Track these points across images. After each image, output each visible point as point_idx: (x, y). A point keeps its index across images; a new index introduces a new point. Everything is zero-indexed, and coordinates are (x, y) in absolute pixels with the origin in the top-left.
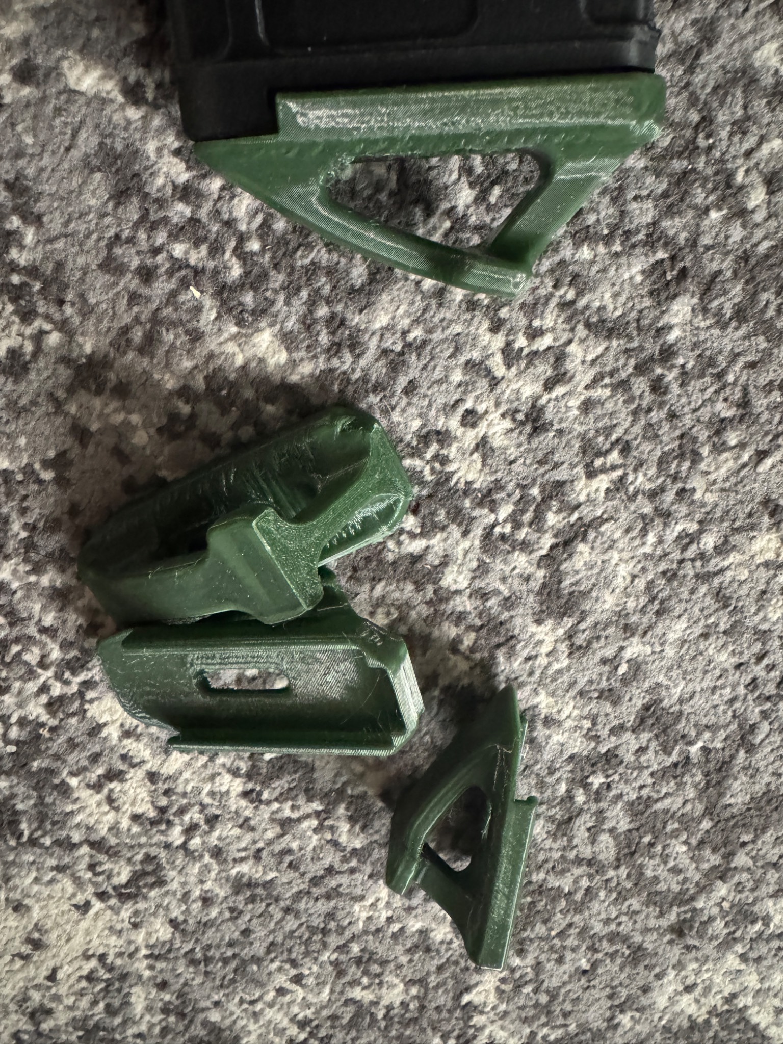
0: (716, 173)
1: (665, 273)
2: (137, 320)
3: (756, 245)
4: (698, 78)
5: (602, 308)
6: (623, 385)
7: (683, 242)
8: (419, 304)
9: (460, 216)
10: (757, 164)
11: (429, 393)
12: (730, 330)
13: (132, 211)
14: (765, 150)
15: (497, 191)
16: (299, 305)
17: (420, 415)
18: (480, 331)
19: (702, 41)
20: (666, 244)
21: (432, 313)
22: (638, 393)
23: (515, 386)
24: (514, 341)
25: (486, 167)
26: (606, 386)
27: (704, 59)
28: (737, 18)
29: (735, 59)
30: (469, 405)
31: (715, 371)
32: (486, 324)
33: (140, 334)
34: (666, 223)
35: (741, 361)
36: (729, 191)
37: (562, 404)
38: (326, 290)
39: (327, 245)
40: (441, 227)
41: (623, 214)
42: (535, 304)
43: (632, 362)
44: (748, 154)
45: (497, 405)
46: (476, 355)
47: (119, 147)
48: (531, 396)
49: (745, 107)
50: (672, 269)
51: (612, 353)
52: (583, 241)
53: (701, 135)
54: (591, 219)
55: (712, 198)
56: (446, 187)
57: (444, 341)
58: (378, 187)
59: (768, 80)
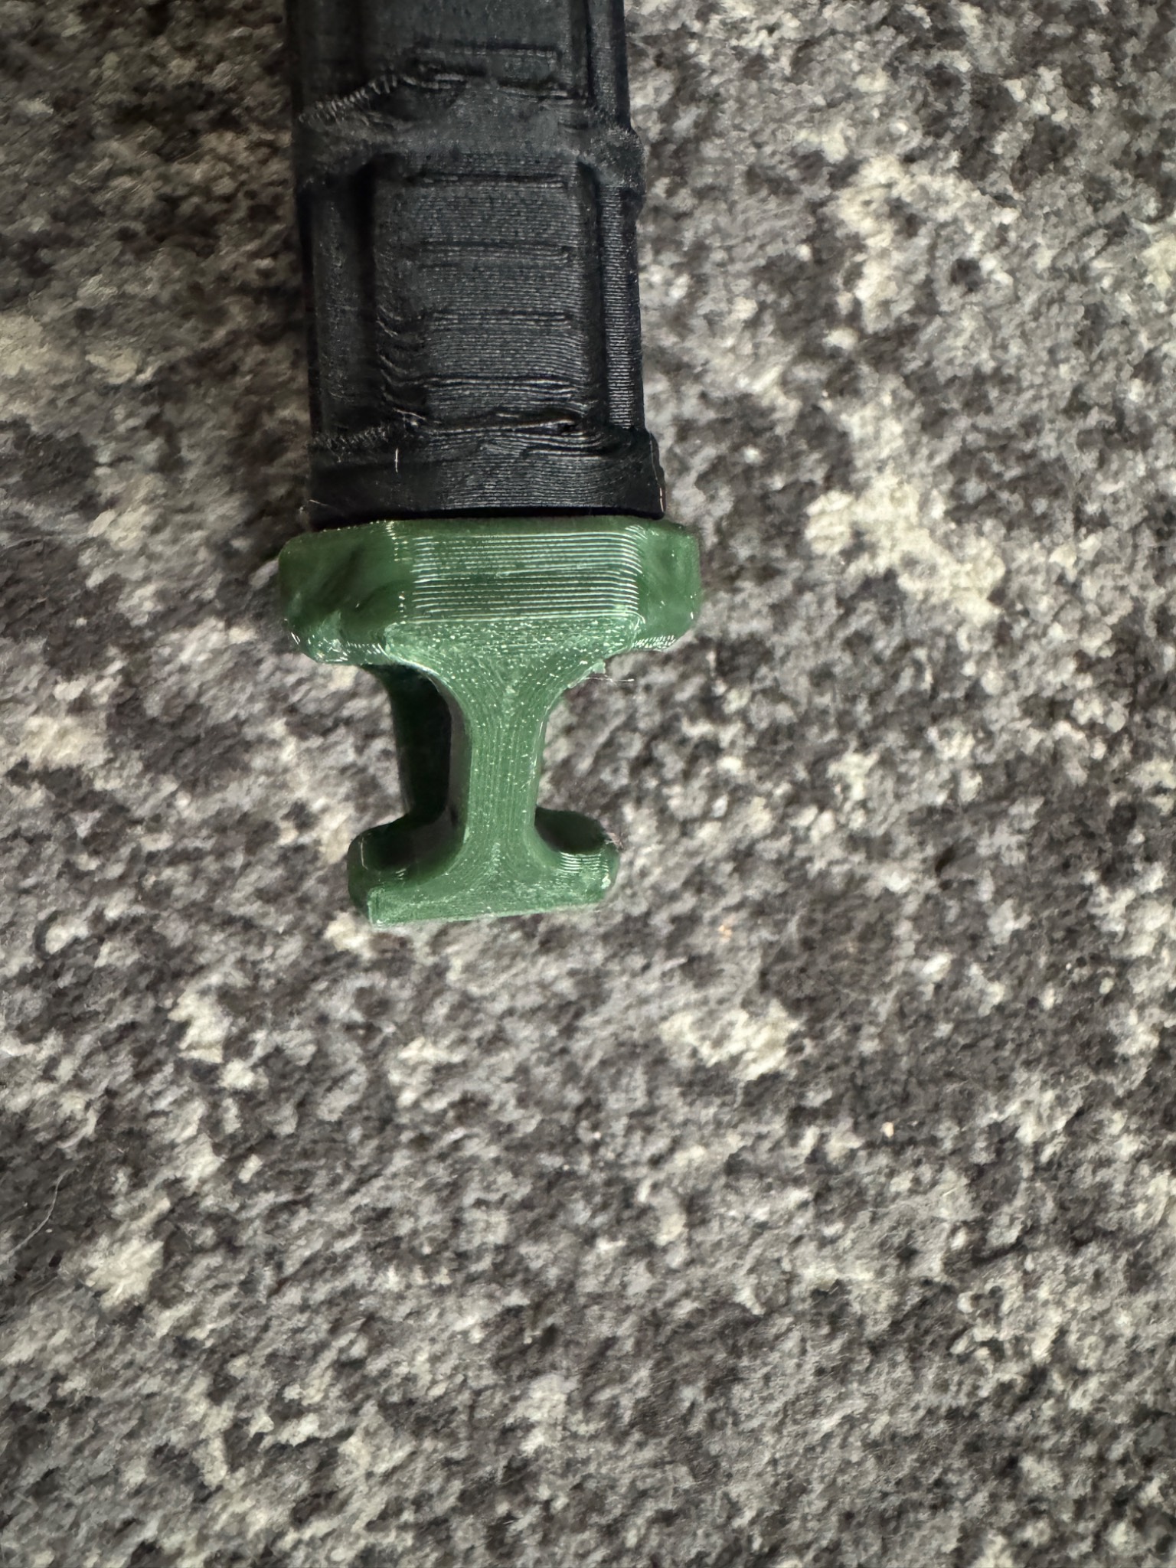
0: (609, 1183)
3: (671, 1304)
5: (410, 1379)
6: (434, 1530)
7: (553, 1284)
11: (79, 1500)
12: (628, 1447)
18: (191, 1395)
19: (583, 997)
20: (526, 1284)
21: (111, 1351)
22: (463, 1546)
23: (238, 1508)
24: (247, 1422)
26: (404, 1527)
27: (588, 1021)
28: (634, 975)
30: (149, 1532)
31: (604, 1521)
32: (202, 1384)
35: (650, 1508)
36: (626, 1214)
37: (321, 1555)
40: (153, 1208)
42: (294, 1358)
43: (457, 1486)
45: (202, 1540)
46: (176, 1438)
48: (267, 1531)
49: (650, 1093)
50: (534, 1326)
51: (420, 1465)
53: (584, 1124)
54: (405, 1227)
55: (600, 1220)
57: (121, 1405)
58: (63, 1131)
59: (683, 1062)
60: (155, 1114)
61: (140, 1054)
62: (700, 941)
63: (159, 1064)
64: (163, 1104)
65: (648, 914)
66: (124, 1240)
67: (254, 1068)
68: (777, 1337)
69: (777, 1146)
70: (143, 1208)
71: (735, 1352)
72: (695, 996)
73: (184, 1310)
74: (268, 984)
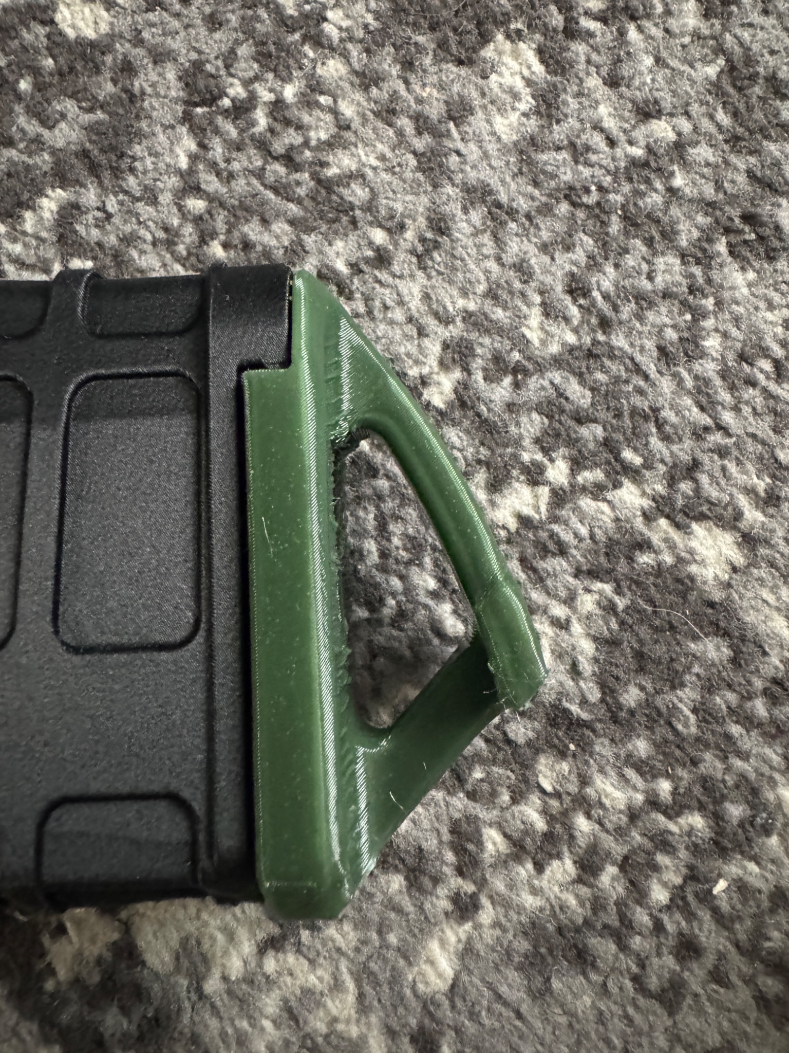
0: (630, 180)
1: (745, 242)
2: (749, 981)
3: (719, 127)
4: (523, 204)
7: (709, 219)
8: (762, 572)
9: (654, 505)
10: (625, 131)
13: (605, 948)
14: (610, 124)
15: (628, 455)
16: (749, 741)
19: (484, 202)
20: (710, 240)
21: (778, 556)
25: (596, 465)
27: (503, 198)
28: (465, 162)
29: (508, 163)
34: (684, 241)
36: (653, 164)
38: (732, 697)
39: (673, 688)
40: (666, 532)
41: (666, 295)
42: (776, 414)
44: (612, 142)
47: (523, 945)
49: (558, 149)
50: (742, 232)
52: (697, 346)
53: (585, 199)
54: (671, 335)
55: (658, 185)
56: (617, 520)
58: (609, 608)
59: (533, 124)
60: (592, 537)
61: (545, 552)
62: (435, 111)
63: (552, 535)
64: (584, 531)
65: (414, 153)
66: (691, 552)
67: (552, 460)
68: (741, 44)
69: (595, 49)
70: (666, 540)
71: (753, 77)
72: (480, 114)
73: (743, 501)
74: (484, 452)
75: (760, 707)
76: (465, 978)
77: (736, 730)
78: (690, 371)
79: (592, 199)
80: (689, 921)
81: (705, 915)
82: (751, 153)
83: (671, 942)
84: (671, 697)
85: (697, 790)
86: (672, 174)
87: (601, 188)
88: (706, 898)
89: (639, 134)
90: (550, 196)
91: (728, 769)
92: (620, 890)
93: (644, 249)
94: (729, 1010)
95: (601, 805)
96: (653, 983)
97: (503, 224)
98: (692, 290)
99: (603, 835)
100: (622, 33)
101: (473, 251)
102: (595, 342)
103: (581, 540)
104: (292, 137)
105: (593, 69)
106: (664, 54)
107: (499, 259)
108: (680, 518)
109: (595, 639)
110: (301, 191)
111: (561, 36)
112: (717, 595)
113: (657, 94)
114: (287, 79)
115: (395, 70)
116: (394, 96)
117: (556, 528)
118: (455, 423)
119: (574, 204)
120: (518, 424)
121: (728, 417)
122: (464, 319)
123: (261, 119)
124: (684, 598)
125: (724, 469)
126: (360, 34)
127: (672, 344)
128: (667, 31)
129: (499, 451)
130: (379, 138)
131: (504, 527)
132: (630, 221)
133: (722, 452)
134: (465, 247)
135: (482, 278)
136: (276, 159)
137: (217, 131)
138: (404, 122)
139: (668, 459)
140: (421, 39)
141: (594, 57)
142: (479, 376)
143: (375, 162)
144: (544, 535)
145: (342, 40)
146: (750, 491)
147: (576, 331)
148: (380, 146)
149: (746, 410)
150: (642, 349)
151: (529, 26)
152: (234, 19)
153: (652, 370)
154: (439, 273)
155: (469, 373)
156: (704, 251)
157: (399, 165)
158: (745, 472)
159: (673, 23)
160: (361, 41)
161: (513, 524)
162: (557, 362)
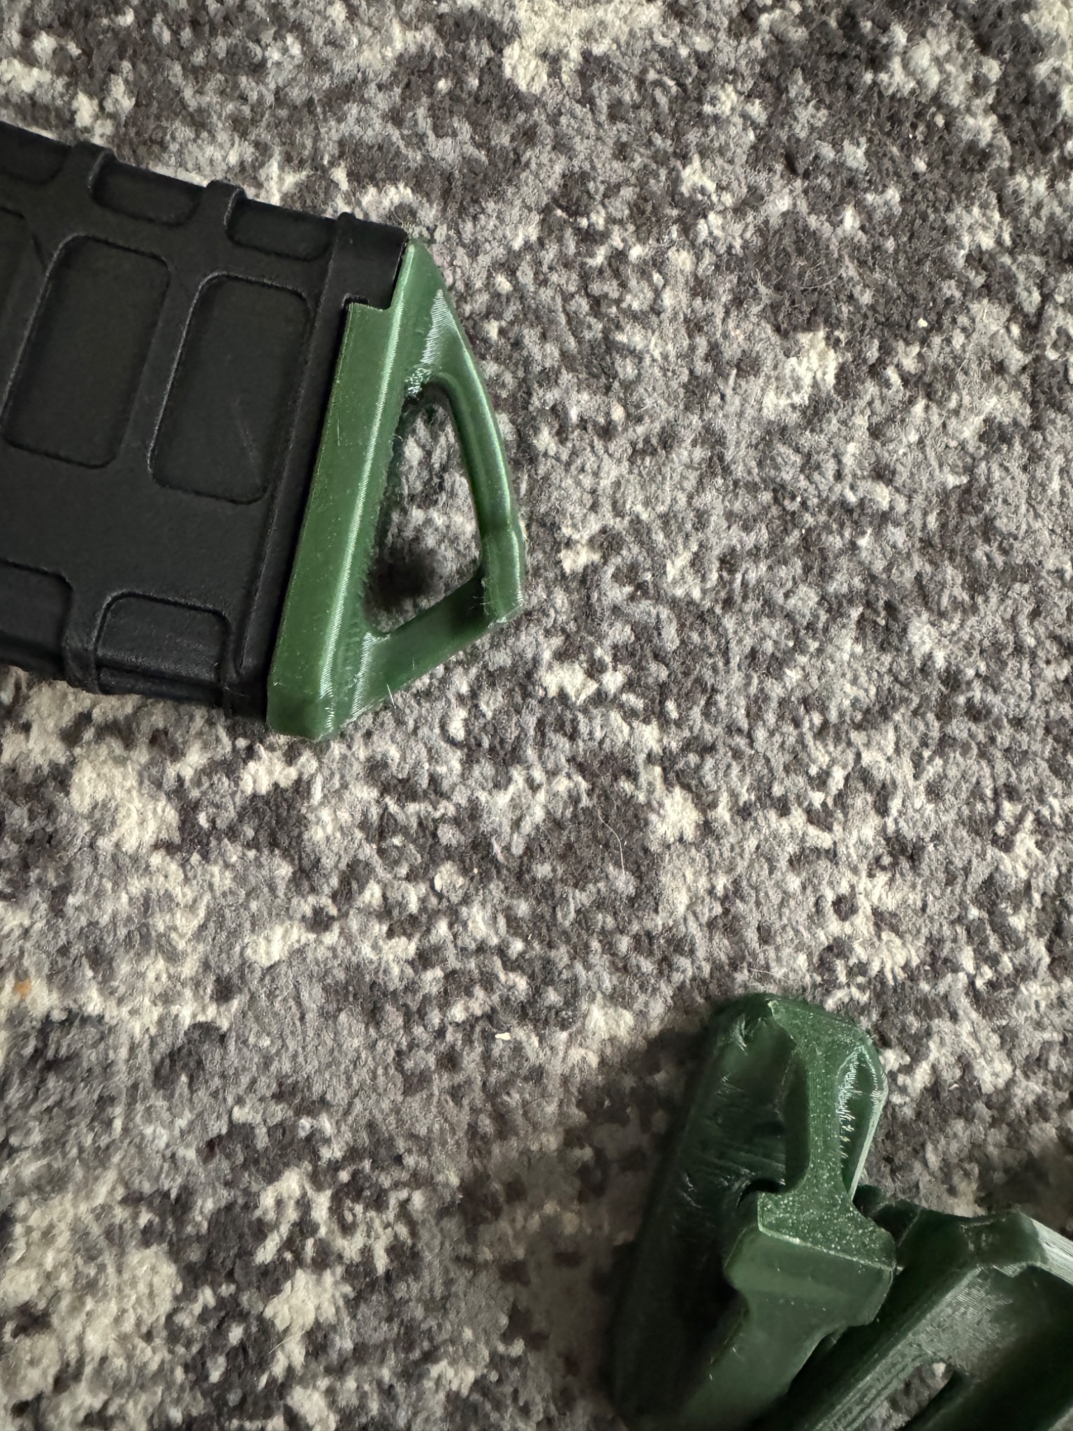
1: (875, 623)
2: (474, 1111)
4: (739, 471)
8: (698, 856)
10: (855, 476)
13: (394, 1018)
14: (848, 460)
15: (671, 706)
16: (599, 959)
17: (798, 949)
25: (643, 696)
33: (487, 1121)
34: (832, 588)
38: (610, 922)
39: (576, 886)
41: (789, 616)
44: (839, 476)
47: (341, 975)
52: (781, 669)
56: (628, 744)
75: (624, 944)
76: (284, 968)
77: (595, 945)
78: (761, 682)
79: (792, 506)
80: (464, 1044)
81: (479, 1049)
82: (931, 562)
83: (442, 1048)
84: (569, 890)
85: (538, 965)
86: (864, 533)
87: (804, 504)
88: (488, 1038)
89: (865, 486)
90: (764, 481)
91: (570, 967)
92: (434, 990)
93: (799, 571)
94: (446, 1120)
95: (465, 925)
96: (409, 1065)
97: (714, 474)
98: (810, 627)
99: (451, 946)
100: (911, 401)
101: (677, 478)
102: (711, 611)
103: (591, 738)
104: (611, 288)
105: (868, 412)
106: (928, 442)
107: (690, 497)
108: (672, 775)
109: (548, 813)
110: (588, 335)
111: (865, 368)
112: (654, 847)
113: (899, 468)
114: (642, 241)
115: (726, 298)
116: (709, 317)
117: (580, 716)
118: (567, 590)
119: (776, 500)
120: (611, 625)
121: (761, 734)
122: (631, 522)
123: (599, 257)
124: (631, 832)
125: (729, 766)
126: (722, 249)
127: (764, 654)
128: (944, 425)
129: (583, 634)
130: (674, 340)
131: (545, 689)
132: (807, 544)
133: (737, 754)
134: (673, 470)
135: (668, 502)
136: (588, 295)
137: (560, 240)
138: (702, 344)
139: (696, 730)
140: (763, 290)
141: (877, 403)
142: (610, 570)
143: (657, 355)
144: (569, 716)
145: (705, 243)
146: (734, 795)
147: (704, 592)
148: (670, 347)
149: (777, 738)
150: (740, 641)
151: (848, 343)
152: (638, 162)
153: (735, 662)
154: (640, 474)
155: (605, 563)
156: (840, 605)
157: (674, 372)
158: (741, 780)
159: (953, 424)
160: (719, 256)
161: (553, 691)
162: (674, 603)
